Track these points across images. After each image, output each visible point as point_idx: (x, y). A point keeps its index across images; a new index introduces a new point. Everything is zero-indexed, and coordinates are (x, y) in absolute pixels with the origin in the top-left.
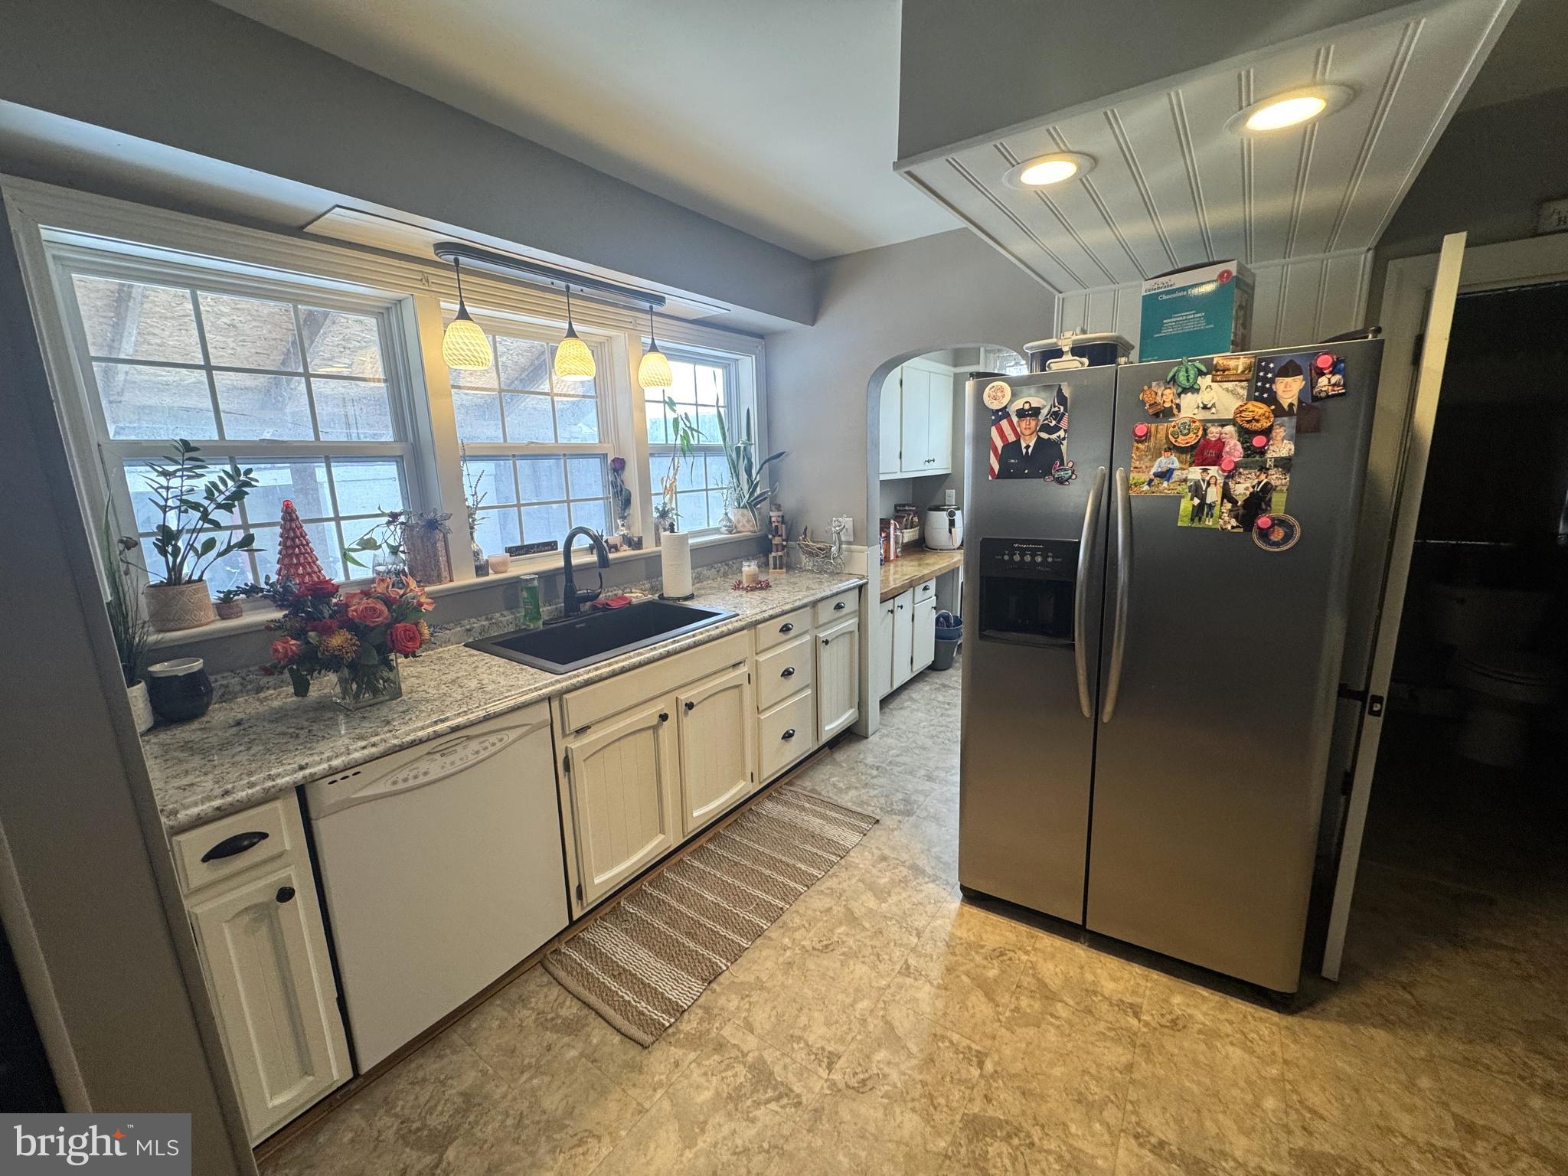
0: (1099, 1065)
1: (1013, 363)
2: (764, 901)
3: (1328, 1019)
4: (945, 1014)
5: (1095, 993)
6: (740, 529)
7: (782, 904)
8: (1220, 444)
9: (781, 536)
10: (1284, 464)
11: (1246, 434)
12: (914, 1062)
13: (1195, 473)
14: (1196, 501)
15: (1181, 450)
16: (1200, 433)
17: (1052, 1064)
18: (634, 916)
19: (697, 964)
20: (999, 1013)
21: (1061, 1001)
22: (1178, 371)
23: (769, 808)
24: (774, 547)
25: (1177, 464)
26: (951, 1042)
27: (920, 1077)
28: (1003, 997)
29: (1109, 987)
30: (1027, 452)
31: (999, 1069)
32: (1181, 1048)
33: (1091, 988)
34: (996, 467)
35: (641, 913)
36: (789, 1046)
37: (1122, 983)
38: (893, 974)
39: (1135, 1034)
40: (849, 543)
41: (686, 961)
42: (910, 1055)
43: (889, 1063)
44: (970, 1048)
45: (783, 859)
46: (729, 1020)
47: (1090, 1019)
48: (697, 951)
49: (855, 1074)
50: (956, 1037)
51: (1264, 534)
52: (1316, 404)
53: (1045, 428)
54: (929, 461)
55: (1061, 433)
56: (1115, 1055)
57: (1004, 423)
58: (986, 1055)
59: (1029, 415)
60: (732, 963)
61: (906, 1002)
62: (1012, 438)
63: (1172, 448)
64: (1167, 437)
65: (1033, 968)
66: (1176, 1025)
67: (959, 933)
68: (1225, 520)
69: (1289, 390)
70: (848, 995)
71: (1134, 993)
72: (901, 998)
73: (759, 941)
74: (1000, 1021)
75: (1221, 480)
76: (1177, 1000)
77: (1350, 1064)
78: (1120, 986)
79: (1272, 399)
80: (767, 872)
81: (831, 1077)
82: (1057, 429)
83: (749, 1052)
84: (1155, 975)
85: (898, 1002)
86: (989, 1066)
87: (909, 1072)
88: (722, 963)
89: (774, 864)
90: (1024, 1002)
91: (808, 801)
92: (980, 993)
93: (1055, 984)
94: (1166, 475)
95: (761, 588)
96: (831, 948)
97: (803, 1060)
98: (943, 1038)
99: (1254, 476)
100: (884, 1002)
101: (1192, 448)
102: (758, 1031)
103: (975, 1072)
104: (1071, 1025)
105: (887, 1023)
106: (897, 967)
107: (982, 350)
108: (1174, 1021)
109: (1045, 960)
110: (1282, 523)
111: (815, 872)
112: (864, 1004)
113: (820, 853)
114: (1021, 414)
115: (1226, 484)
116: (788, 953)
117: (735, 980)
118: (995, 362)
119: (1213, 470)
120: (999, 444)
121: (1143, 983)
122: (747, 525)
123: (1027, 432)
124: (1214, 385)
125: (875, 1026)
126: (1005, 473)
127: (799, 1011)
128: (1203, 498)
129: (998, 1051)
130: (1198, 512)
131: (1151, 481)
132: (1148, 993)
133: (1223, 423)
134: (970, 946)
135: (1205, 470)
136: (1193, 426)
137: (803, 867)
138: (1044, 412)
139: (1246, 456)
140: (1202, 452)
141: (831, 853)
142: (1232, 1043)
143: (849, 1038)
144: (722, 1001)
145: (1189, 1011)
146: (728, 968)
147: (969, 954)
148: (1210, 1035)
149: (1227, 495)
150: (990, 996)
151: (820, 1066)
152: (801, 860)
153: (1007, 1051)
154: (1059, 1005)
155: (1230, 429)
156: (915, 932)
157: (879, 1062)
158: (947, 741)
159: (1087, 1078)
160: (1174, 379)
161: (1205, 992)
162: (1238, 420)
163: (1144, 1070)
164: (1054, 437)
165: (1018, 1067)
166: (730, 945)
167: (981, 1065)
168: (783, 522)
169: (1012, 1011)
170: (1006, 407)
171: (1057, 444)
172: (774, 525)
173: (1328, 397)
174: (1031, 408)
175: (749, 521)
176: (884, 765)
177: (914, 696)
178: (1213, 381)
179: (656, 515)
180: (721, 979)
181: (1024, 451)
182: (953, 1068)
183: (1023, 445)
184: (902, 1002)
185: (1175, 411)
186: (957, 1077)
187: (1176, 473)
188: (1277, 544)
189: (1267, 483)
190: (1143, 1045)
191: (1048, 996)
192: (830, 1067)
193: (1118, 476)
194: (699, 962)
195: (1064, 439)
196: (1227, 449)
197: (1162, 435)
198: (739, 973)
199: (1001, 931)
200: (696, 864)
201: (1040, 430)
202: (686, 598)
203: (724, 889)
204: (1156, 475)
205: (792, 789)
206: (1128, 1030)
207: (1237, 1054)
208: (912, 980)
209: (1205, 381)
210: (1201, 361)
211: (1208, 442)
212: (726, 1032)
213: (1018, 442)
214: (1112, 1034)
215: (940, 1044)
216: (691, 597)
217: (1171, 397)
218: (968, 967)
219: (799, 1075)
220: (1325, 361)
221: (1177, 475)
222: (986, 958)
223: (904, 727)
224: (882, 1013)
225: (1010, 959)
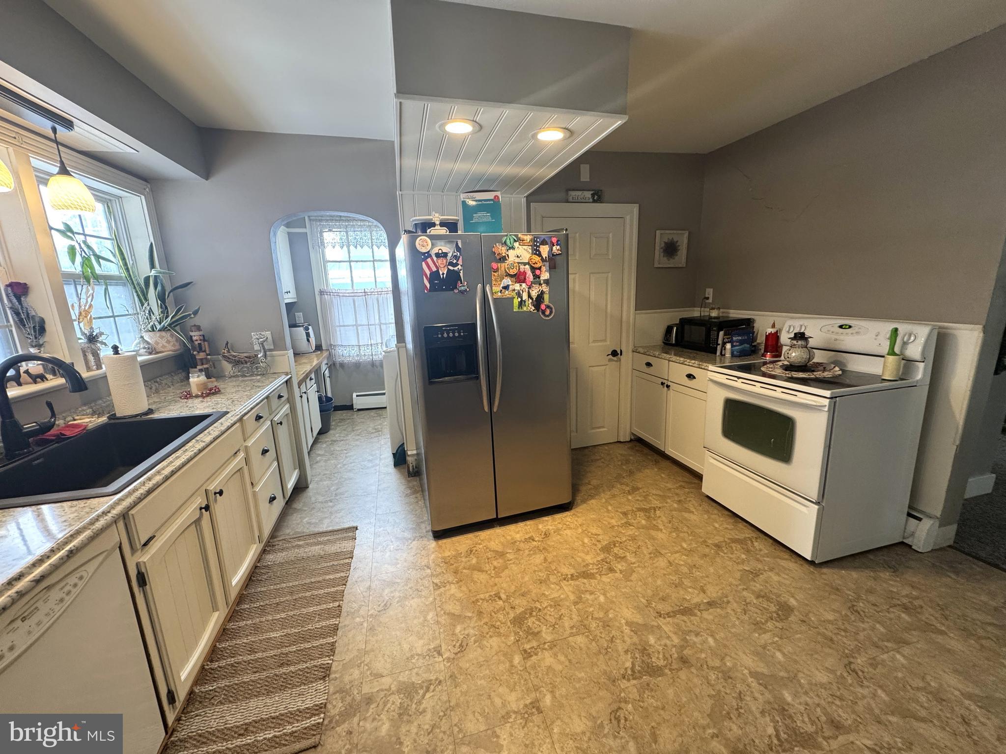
0: (536, 566)
1: (327, 230)
2: (322, 610)
3: (580, 505)
4: (470, 591)
5: (515, 542)
6: (159, 348)
7: (337, 604)
8: (525, 273)
9: (205, 351)
10: (547, 282)
11: (533, 269)
12: (475, 618)
13: (517, 287)
14: (519, 299)
15: (511, 276)
16: (518, 268)
17: (523, 578)
18: (218, 690)
19: (308, 675)
20: (490, 574)
21: (507, 553)
22: (506, 239)
23: (270, 558)
24: (198, 361)
25: (510, 283)
26: (481, 599)
27: (482, 622)
28: (486, 567)
29: (518, 537)
30: (443, 277)
31: (508, 594)
32: (554, 541)
33: (513, 541)
34: (428, 285)
35: (223, 683)
36: (411, 663)
37: (520, 532)
38: (432, 592)
39: (538, 547)
40: (270, 350)
41: (297, 680)
42: (470, 618)
43: (465, 629)
44: (491, 596)
45: (313, 580)
46: (362, 683)
47: (521, 552)
48: (299, 669)
49: (454, 646)
50: (482, 596)
51: (543, 312)
52: (553, 257)
53: (451, 264)
54: (287, 293)
55: (459, 267)
56: (538, 559)
57: (429, 260)
58: (499, 593)
59: (442, 256)
60: (333, 656)
61: (449, 599)
62: (434, 269)
63: (508, 275)
64: (505, 270)
65: (487, 548)
66: (547, 535)
67: (447, 554)
68: (529, 307)
69: (545, 250)
70: (419, 618)
71: (527, 533)
72: (445, 599)
73: (339, 633)
74: (492, 577)
75: (527, 290)
76: (540, 526)
77: (593, 514)
78: (521, 534)
79: (540, 255)
80: (308, 594)
81: (444, 657)
82: (457, 265)
83: (390, 687)
84: (528, 523)
85: (446, 602)
86: (503, 596)
87: (477, 624)
88: (326, 661)
89: (309, 587)
90: (495, 563)
91: (300, 540)
92: (476, 572)
93: (499, 548)
94: (506, 288)
95: (213, 394)
96: (389, 603)
97: (424, 663)
98: (477, 600)
99: (537, 287)
100: (439, 607)
101: (515, 275)
102: (385, 672)
103: (501, 603)
104: (517, 559)
105: (448, 614)
106: (431, 588)
107: (306, 218)
108: (545, 534)
109: (489, 542)
110: (548, 307)
111: (343, 574)
112: (430, 616)
113: (336, 563)
114: (438, 255)
115: (529, 291)
116: (365, 625)
117: (345, 662)
118: (317, 229)
119: (524, 285)
120: (428, 273)
121: (526, 527)
122: (167, 345)
123: (442, 266)
124: (520, 246)
125: (445, 620)
126: (433, 288)
127: (400, 645)
128: (521, 298)
129: (501, 588)
130: (521, 303)
131: (501, 291)
132: (531, 530)
133: (525, 264)
134: (455, 557)
135: (521, 285)
136: (515, 265)
137: (332, 577)
138: (450, 255)
139: (534, 279)
140: (518, 277)
141: (343, 559)
142: (565, 530)
143: (437, 634)
144: (347, 679)
145: (547, 528)
146: (333, 660)
147: (458, 560)
148: (557, 531)
149: (530, 296)
150: (481, 570)
151: (435, 658)
152: (326, 574)
153: (504, 585)
154: (508, 555)
155: (527, 266)
156: (425, 568)
157: (460, 632)
158: (361, 470)
159: (537, 573)
160: (505, 242)
161: (546, 518)
162: (530, 263)
163: (550, 558)
164: (456, 269)
165: (513, 588)
166: (322, 648)
167: (500, 598)
168: (204, 340)
169: (494, 570)
170: (429, 251)
171: (458, 273)
172: (196, 343)
173: (557, 255)
174: (443, 253)
175: (168, 342)
176: (333, 498)
177: (320, 452)
178: (520, 245)
179: (83, 341)
180: (333, 669)
181: (442, 276)
182: (492, 608)
183: (441, 273)
184: (448, 601)
185: (507, 258)
186: (496, 610)
187: (511, 287)
188: (548, 316)
189: (542, 290)
190: (543, 549)
191: (502, 554)
192: (440, 654)
193: (488, 288)
194: (308, 673)
195: (461, 270)
196: (527, 276)
197: (503, 269)
198: (343, 656)
199: (463, 542)
200: (242, 624)
201: (448, 265)
202: (146, 414)
203: (283, 623)
204: (503, 288)
205: (278, 539)
206: (535, 547)
207: (568, 532)
208: (443, 588)
209: (516, 245)
210: (514, 235)
211: (520, 272)
212: (366, 689)
213: (438, 271)
214: (532, 552)
215: (478, 604)
216: (150, 411)
217: (505, 251)
218: (462, 565)
219: (428, 671)
220: (554, 240)
221: (511, 288)
222: (467, 557)
223: (328, 472)
224: (442, 612)
225: (476, 551)
